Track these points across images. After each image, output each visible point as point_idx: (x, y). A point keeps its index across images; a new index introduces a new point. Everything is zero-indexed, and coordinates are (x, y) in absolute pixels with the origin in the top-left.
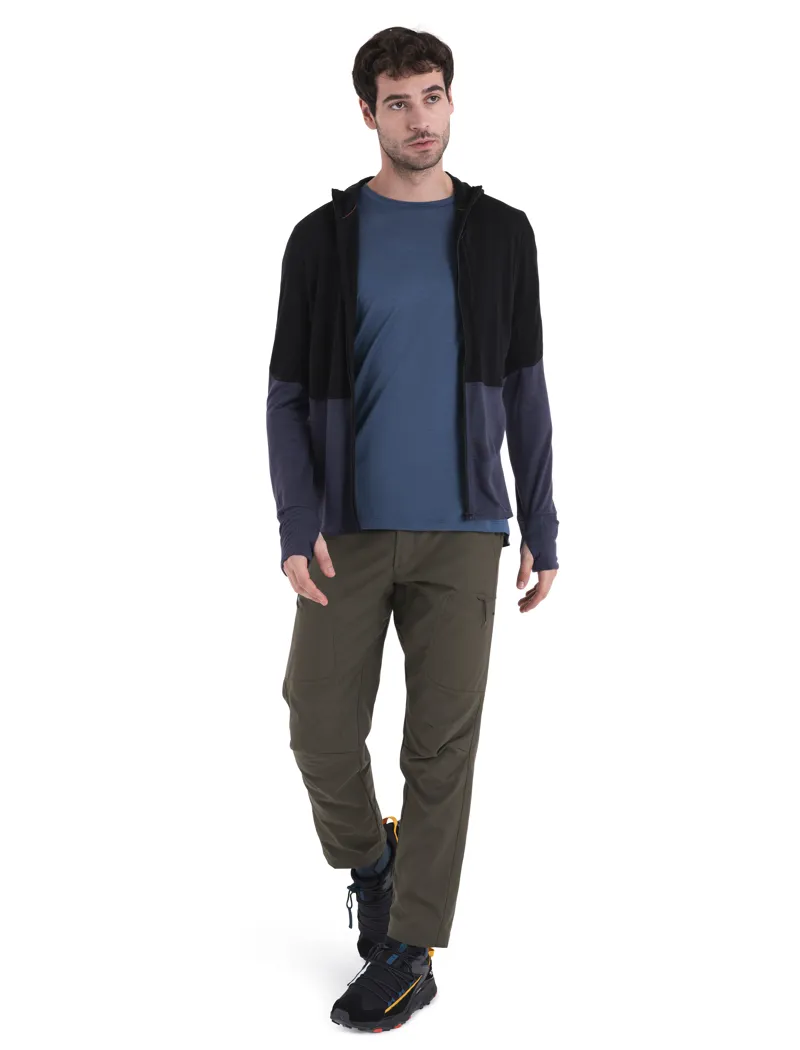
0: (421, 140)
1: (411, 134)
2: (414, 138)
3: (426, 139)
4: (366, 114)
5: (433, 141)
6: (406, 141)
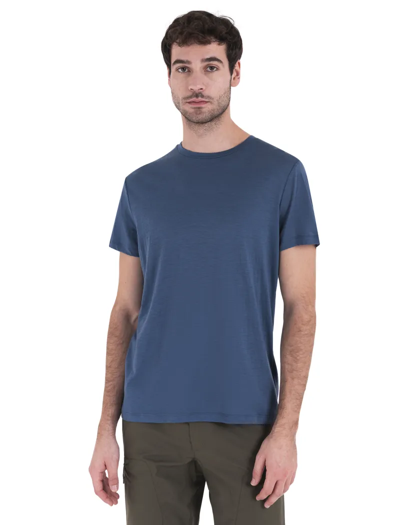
0: (195, 99)
2: (191, 97)
3: (200, 99)
5: (207, 102)
6: (185, 98)
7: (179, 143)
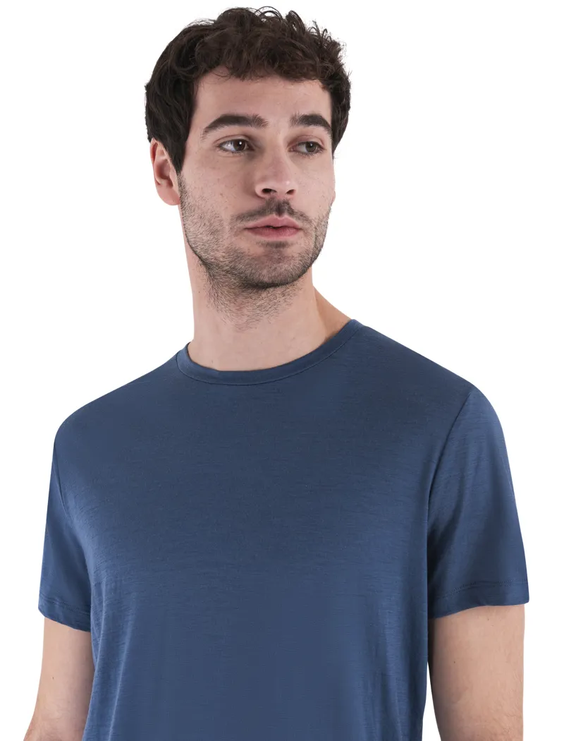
0: (272, 218)
1: (254, 204)
2: (261, 212)
4: (161, 173)
5: (297, 229)
6: (241, 217)
7: (182, 347)
